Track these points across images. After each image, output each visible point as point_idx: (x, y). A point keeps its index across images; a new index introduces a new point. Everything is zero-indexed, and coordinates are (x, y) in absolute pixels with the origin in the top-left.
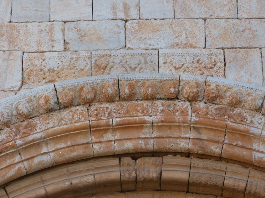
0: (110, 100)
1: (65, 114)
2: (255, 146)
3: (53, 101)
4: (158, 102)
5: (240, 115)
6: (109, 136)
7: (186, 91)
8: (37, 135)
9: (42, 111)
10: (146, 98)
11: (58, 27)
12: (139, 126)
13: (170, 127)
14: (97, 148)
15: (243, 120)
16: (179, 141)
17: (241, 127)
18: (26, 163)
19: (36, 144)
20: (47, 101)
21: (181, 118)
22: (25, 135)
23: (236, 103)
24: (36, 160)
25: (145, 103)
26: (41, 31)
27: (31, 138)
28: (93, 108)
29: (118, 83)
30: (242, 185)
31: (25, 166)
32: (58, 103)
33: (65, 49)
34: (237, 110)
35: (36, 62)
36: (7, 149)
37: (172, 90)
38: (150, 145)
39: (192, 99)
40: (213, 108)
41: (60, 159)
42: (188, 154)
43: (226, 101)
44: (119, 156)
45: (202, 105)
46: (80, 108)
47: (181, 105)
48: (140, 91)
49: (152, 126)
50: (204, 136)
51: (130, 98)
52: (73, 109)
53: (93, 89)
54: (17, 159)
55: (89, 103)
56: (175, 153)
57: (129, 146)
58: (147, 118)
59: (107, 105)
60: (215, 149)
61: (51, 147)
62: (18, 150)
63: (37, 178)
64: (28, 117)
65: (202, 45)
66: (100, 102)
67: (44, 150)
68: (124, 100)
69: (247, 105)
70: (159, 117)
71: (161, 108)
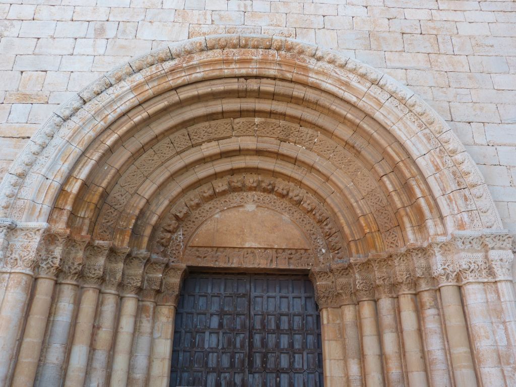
0: (234, 47)
1: (210, 53)
2: (310, 75)
3: (204, 45)
4: (260, 50)
5: (303, 58)
6: (233, 66)
7: (275, 44)
8: (194, 62)
9: (198, 50)
10: (254, 47)
11: (209, 13)
12: (249, 61)
13: (266, 63)
14: (226, 72)
15: (304, 61)
16: (270, 70)
17: (304, 64)
18: (188, 77)
19: (193, 67)
20: (200, 45)
21: (272, 58)
22: (188, 62)
23: (301, 52)
24: (193, 76)
25: (253, 50)
26: (200, 14)
27: (191, 63)
28: (225, 51)
29: (239, 38)
30: (302, 95)
31: (187, 79)
32: (206, 46)
33: (212, 24)
34: (302, 56)
35: (196, 29)
36: (178, 68)
37: (268, 43)
38: (255, 72)
39: (278, 49)
40: (289, 54)
41: (206, 76)
42: (274, 78)
43: (296, 51)
44: (238, 77)
45: (283, 52)
46: (219, 50)
47: (271, 52)
48: (251, 43)
49: (257, 62)
50: (284, 69)
51: (245, 46)
52: (215, 50)
53: (226, 40)
54: (183, 74)
55: (223, 48)
56: (268, 77)
57: (243, 71)
58: (253, 57)
59: (233, 50)
60: (289, 76)
61: (202, 70)
62: (184, 70)
63: (194, 86)
64: (190, 52)
65: (284, 26)
66: (229, 48)
67: (198, 71)
68: (242, 48)
69: (307, 53)
70: (260, 57)
71: (261, 53)
